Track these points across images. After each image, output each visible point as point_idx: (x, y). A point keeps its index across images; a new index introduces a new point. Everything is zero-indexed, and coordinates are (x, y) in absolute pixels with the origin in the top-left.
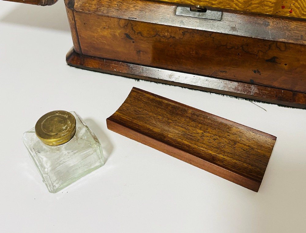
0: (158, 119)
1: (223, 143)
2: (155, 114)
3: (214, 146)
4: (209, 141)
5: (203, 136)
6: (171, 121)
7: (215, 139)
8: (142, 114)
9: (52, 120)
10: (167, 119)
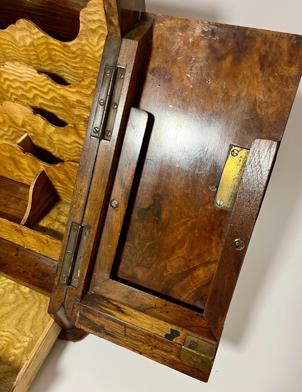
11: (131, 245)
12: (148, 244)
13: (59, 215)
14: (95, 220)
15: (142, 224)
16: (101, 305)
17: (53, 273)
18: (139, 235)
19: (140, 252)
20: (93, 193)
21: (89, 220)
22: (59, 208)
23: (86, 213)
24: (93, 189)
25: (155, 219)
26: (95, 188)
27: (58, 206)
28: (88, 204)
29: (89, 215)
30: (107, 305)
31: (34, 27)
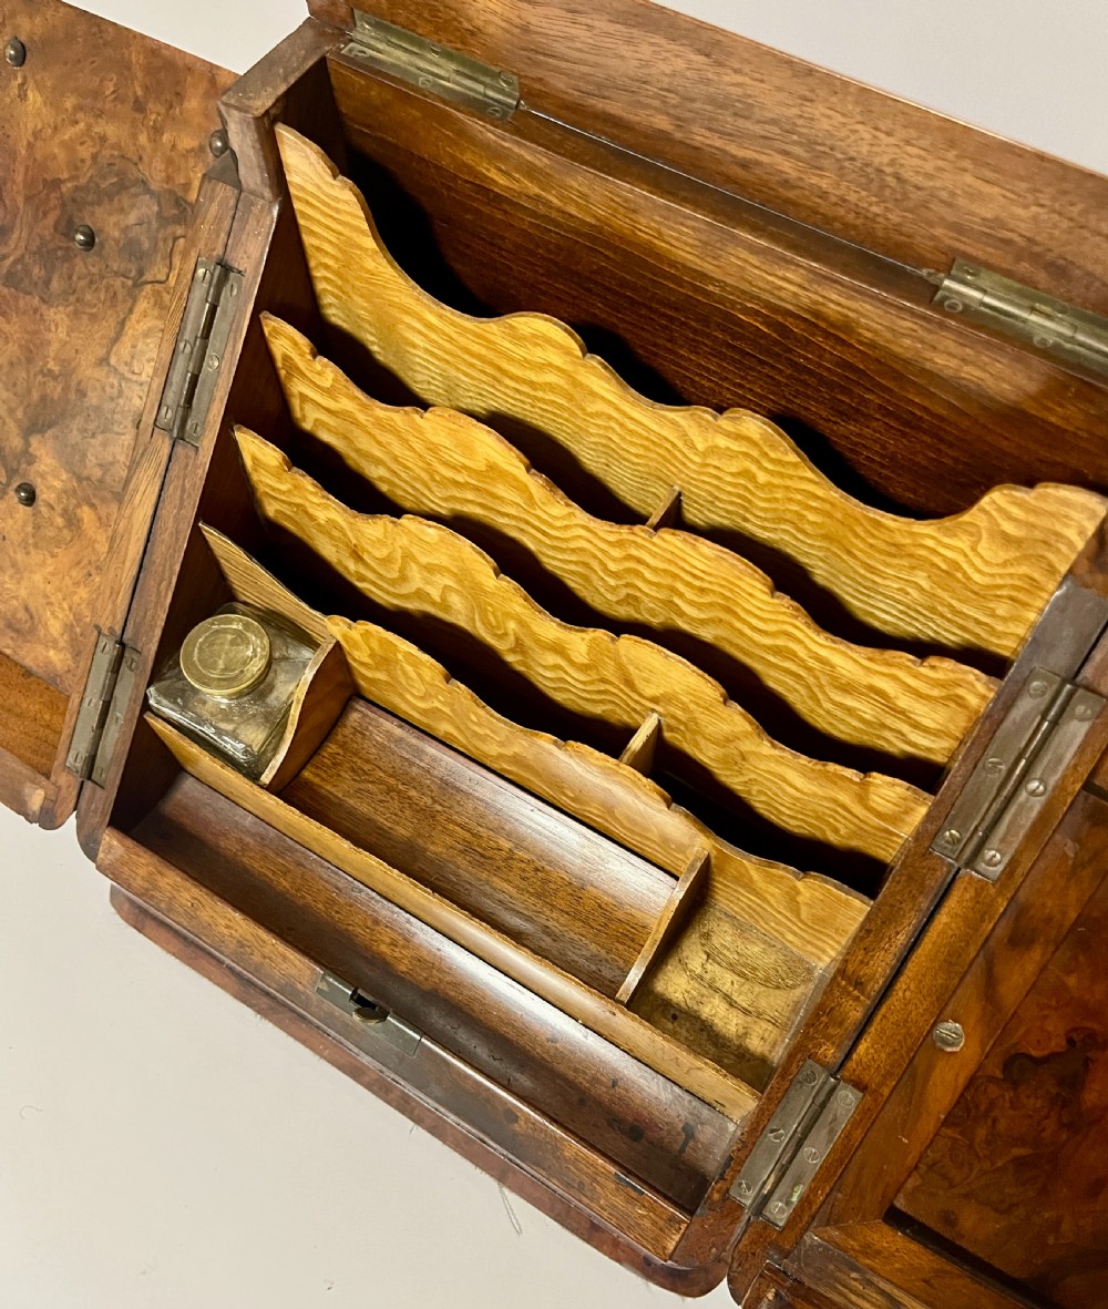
0: (409, 798)
1: (555, 883)
2: (403, 784)
3: (532, 891)
4: (523, 875)
5: (512, 858)
6: (439, 808)
7: (539, 870)
8: (370, 782)
9: (212, 644)
10: (429, 802)
11: (959, 1137)
12: (1018, 1152)
13: (710, 961)
14: (884, 1076)
15: (1011, 1094)
16: (845, 1287)
17: (667, 1123)
18: (995, 1121)
19: (987, 1165)
20: (896, 1003)
21: (864, 1069)
22: (707, 936)
23: (862, 1048)
24: (901, 994)
25: (1058, 1094)
26: (908, 993)
27: (704, 925)
28: (872, 1029)
29: (870, 1057)
30: (861, 1288)
31: (786, 450)
